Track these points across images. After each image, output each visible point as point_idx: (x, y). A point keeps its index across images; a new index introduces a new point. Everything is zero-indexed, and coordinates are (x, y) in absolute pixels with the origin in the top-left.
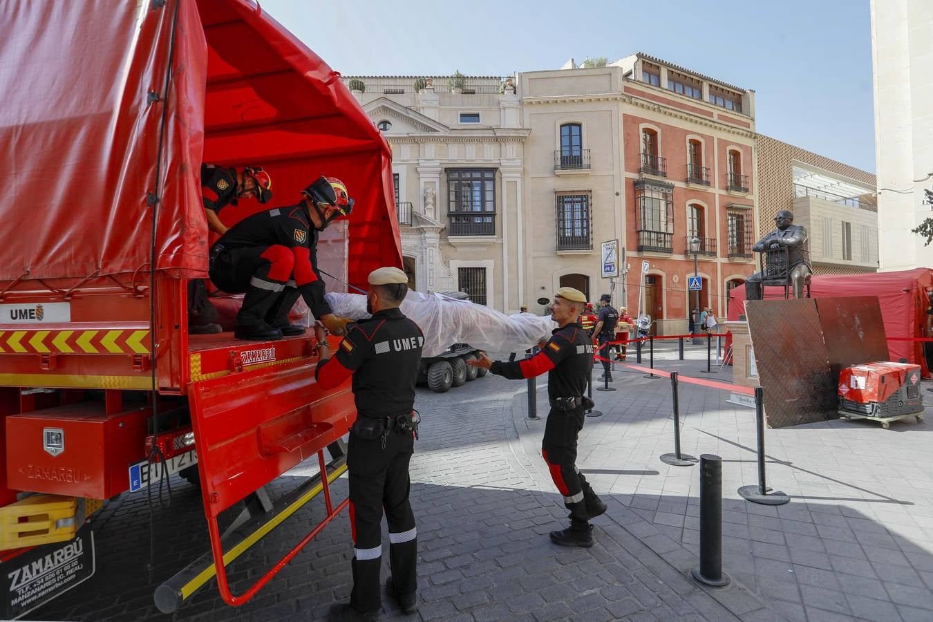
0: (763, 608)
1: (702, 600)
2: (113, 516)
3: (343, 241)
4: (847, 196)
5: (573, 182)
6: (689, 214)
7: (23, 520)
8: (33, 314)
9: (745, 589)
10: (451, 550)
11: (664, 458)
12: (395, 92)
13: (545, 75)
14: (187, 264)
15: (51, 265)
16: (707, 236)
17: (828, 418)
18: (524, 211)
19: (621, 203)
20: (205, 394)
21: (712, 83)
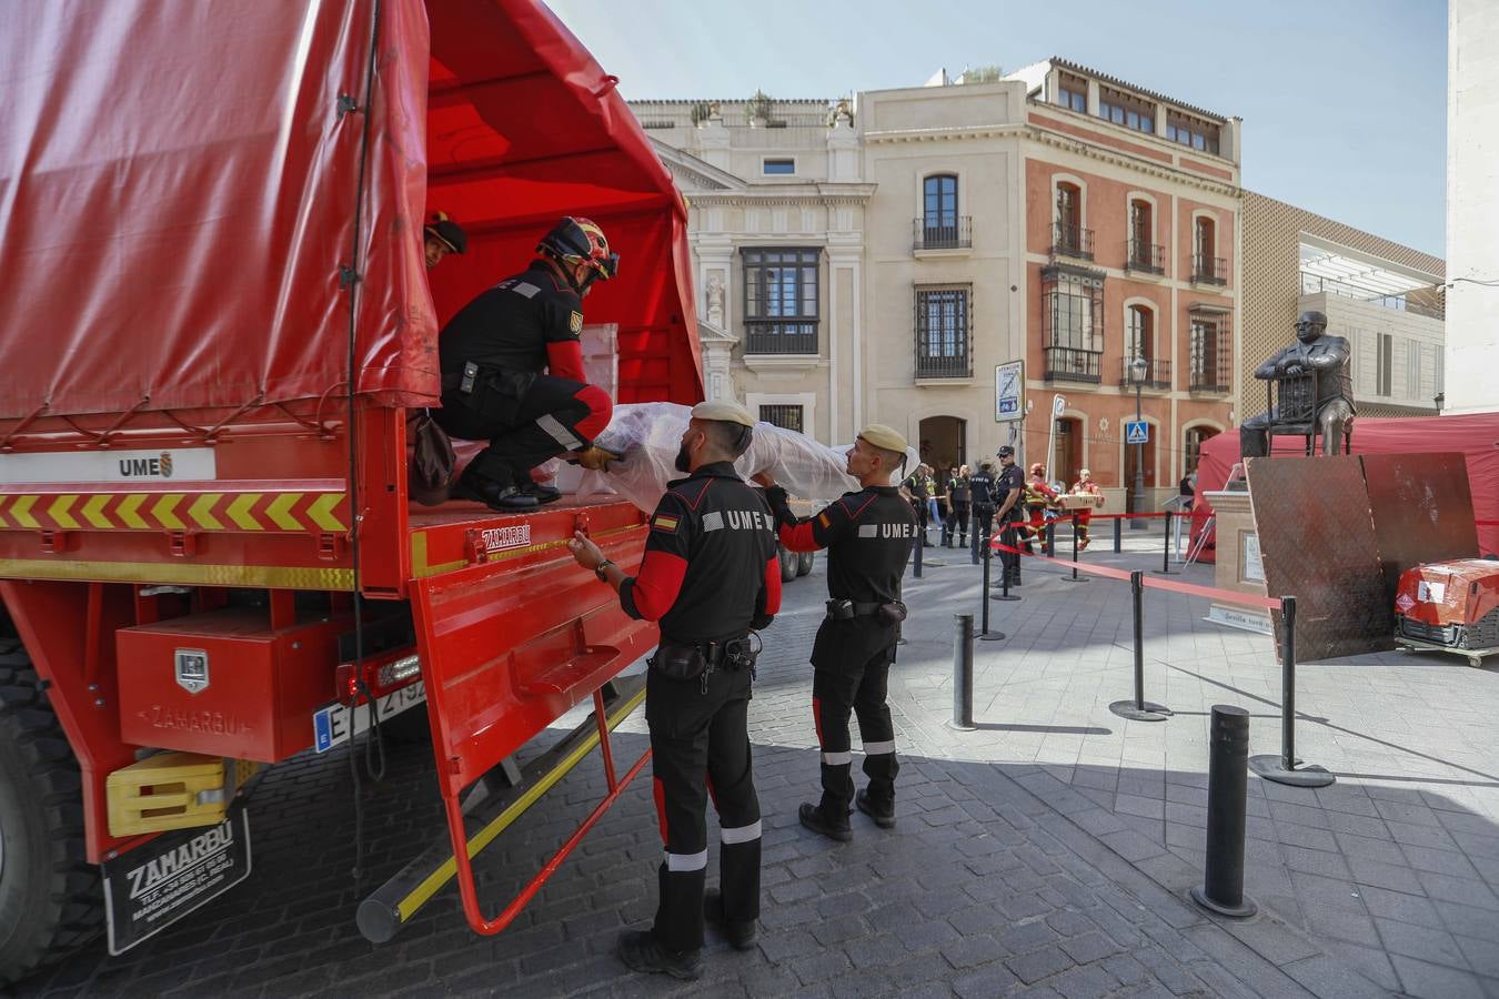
0: (1321, 955)
1: (1214, 939)
2: (261, 782)
3: (610, 357)
4: (1387, 292)
5: (942, 269)
6: (1128, 322)
7: (147, 791)
8: (156, 467)
9: (1284, 923)
10: (797, 849)
11: (1116, 707)
12: (662, 126)
13: (901, 96)
14: (407, 385)
15: (184, 387)
16: (1156, 356)
17: (1379, 648)
18: (864, 317)
19: (1020, 303)
20: (436, 597)
21: (1172, 107)
